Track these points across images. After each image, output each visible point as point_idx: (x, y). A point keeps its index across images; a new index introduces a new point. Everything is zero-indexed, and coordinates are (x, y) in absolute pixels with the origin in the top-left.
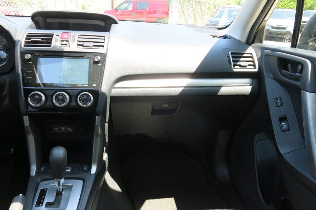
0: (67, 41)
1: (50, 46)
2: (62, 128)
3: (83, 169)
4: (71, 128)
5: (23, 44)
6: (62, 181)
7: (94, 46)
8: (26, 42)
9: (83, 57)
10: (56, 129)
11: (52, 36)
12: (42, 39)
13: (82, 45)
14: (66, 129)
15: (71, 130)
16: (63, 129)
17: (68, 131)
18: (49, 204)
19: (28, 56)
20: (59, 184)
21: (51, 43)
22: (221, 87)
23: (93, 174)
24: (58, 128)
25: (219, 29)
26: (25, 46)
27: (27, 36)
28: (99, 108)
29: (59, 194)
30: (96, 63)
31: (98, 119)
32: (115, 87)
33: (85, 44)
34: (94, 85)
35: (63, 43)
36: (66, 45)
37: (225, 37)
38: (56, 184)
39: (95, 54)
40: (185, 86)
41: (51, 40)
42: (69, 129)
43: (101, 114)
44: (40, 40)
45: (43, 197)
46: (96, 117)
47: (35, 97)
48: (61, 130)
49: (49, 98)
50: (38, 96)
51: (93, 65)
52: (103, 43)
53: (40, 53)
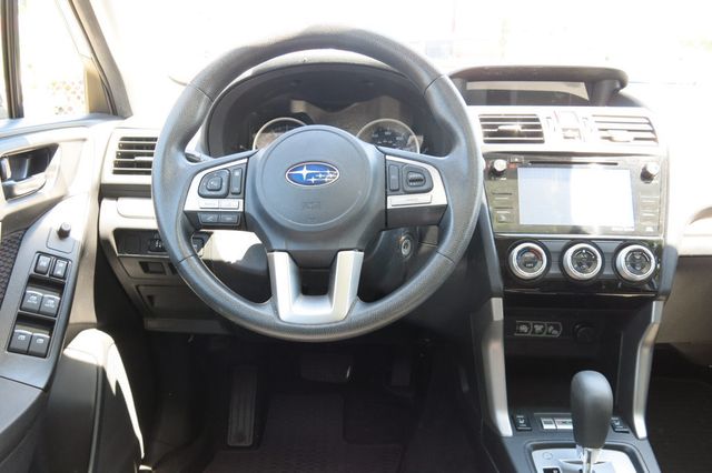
0: (577, 130)
1: (543, 142)
2: (536, 326)
3: (614, 426)
4: (556, 328)
7: (636, 139)
8: (487, 134)
9: (616, 164)
10: (524, 328)
11: (538, 120)
12: (523, 127)
13: (610, 138)
14: (543, 329)
15: (555, 332)
16: (538, 328)
17: (547, 333)
19: (500, 165)
20: (589, 460)
21: (541, 135)
23: (643, 439)
24: (528, 325)
26: (486, 142)
28: (665, 284)
30: (646, 176)
32: (687, 232)
33: (614, 135)
34: (650, 229)
35: (567, 134)
36: (574, 138)
39: (643, 157)
41: (539, 127)
42: (551, 328)
43: (663, 297)
44: (519, 128)
46: (654, 303)
47: (526, 255)
48: (534, 332)
49: (555, 258)
50: (533, 255)
51: (642, 183)
52: (653, 131)
53: (522, 157)
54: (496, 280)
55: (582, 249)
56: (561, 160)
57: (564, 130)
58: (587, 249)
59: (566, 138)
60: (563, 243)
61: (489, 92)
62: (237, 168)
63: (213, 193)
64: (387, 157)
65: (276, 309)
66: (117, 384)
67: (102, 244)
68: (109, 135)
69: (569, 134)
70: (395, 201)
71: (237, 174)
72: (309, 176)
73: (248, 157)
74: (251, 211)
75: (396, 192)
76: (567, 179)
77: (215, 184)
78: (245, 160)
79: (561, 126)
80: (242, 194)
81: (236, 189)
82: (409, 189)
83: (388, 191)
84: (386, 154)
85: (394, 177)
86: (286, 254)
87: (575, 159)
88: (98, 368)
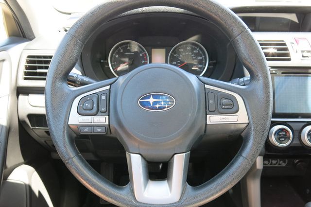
2: (273, 161)
14: (277, 163)
48: (271, 164)
57: (303, 51)
59: (303, 57)
62: (103, 93)
63: (88, 112)
64: (206, 86)
66: (39, 192)
67: (21, 123)
68: (20, 53)
69: (305, 54)
71: (103, 97)
73: (111, 85)
74: (114, 125)
77: (88, 105)
78: (108, 87)
83: (207, 111)
84: (205, 83)
88: (26, 185)
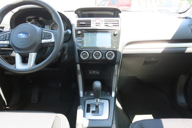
0: (99, 24)
1: (90, 27)
3: (107, 94)
4: (98, 72)
5: (76, 26)
6: (99, 100)
7: (113, 26)
8: (78, 25)
9: (108, 32)
10: (91, 72)
11: (91, 21)
12: (86, 23)
13: (107, 26)
15: (98, 73)
16: (94, 72)
17: (96, 73)
18: (93, 112)
19: (79, 32)
20: (97, 102)
21: (90, 25)
22: (187, 48)
23: (113, 97)
24: (92, 72)
25: (180, 13)
26: (77, 27)
27: (77, 21)
28: (117, 60)
29: (97, 107)
30: (115, 35)
31: (116, 66)
32: (125, 48)
33: (109, 25)
34: (115, 47)
35: (97, 25)
36: (98, 25)
37: (186, 18)
38: (96, 101)
39: (114, 30)
40: (165, 47)
41: (90, 23)
42: (97, 72)
43: (118, 64)
44: (85, 23)
45: (89, 108)
47: (84, 54)
49: (91, 55)
50: (85, 54)
51: (114, 36)
52: (118, 24)
53: (85, 30)
54: (77, 60)
55: (97, 52)
56: (95, 31)
58: (98, 52)
60: (93, 51)
61: (89, 14)
65: (15, 66)
70: (43, 41)
72: (22, 35)
75: (44, 39)
76: (96, 35)
79: (96, 23)
80: (9, 40)
81: (8, 39)
82: (47, 38)
85: (43, 35)
86: (18, 54)
87: (98, 31)
